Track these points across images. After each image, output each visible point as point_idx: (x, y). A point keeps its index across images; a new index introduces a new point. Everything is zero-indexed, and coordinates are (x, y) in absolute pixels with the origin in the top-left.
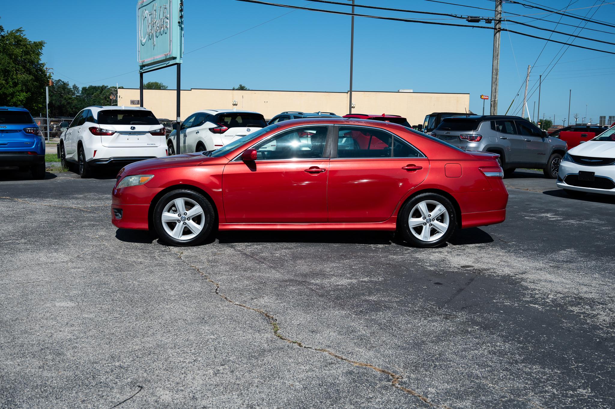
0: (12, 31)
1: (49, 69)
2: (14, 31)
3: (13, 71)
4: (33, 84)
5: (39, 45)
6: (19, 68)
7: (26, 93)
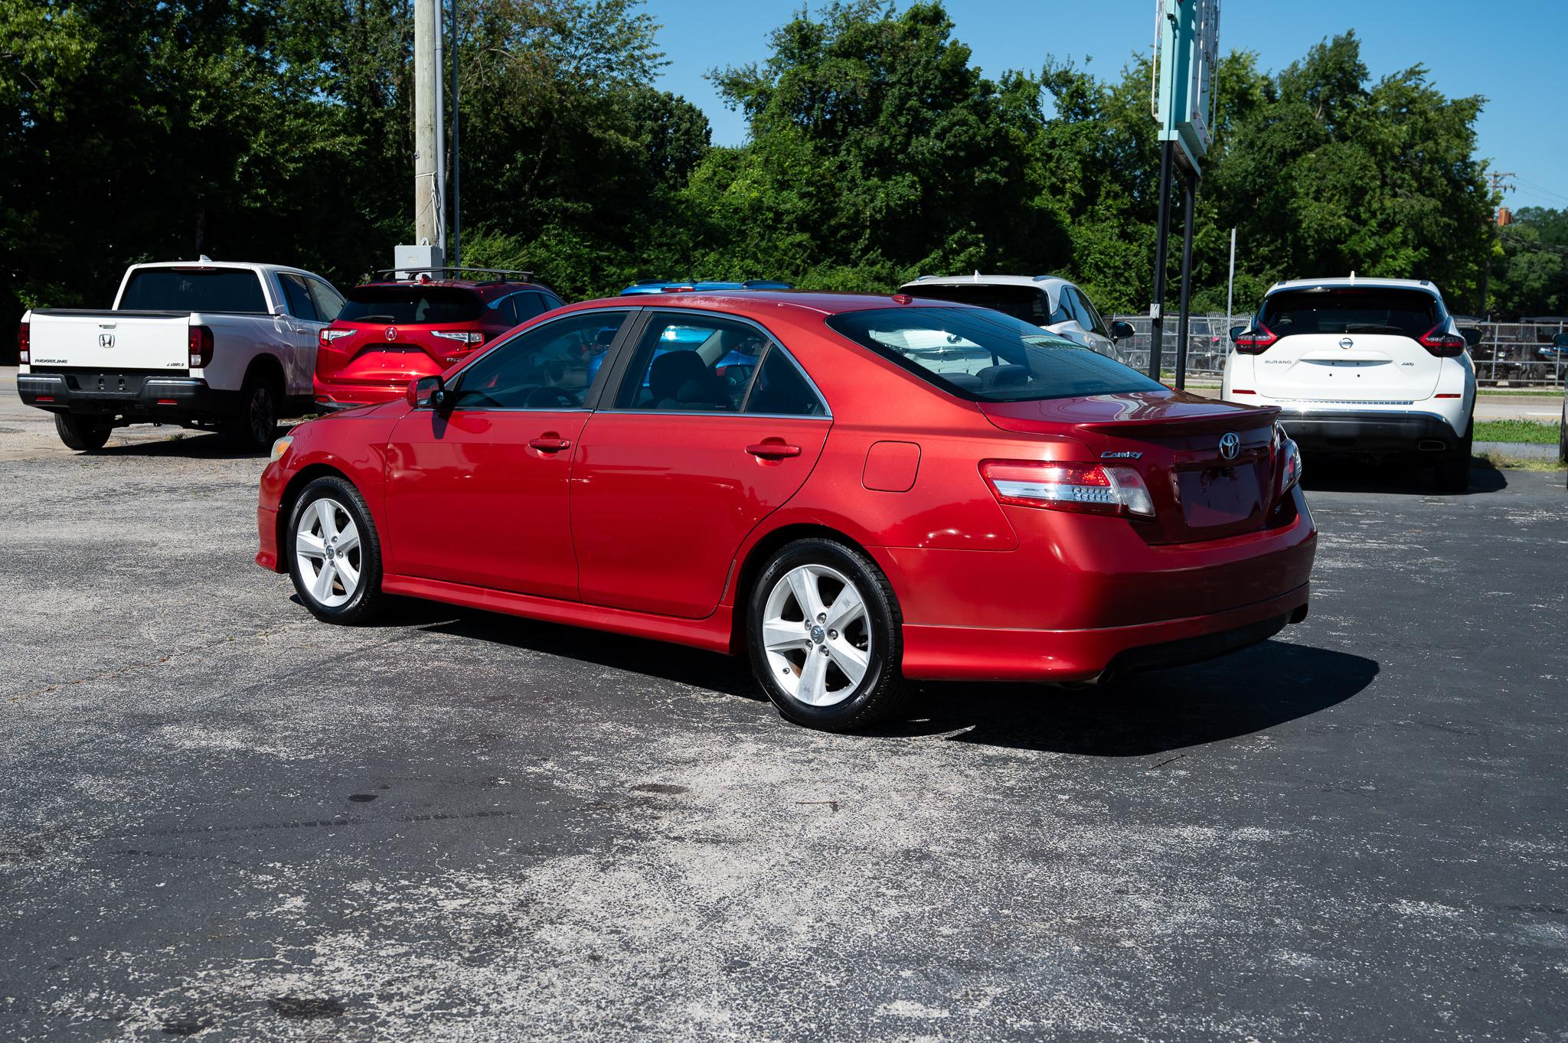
0: (1394, 76)
1: (1504, 176)
2: (1399, 77)
3: (1374, 190)
4: (1437, 224)
5: (1469, 108)
6: (1404, 179)
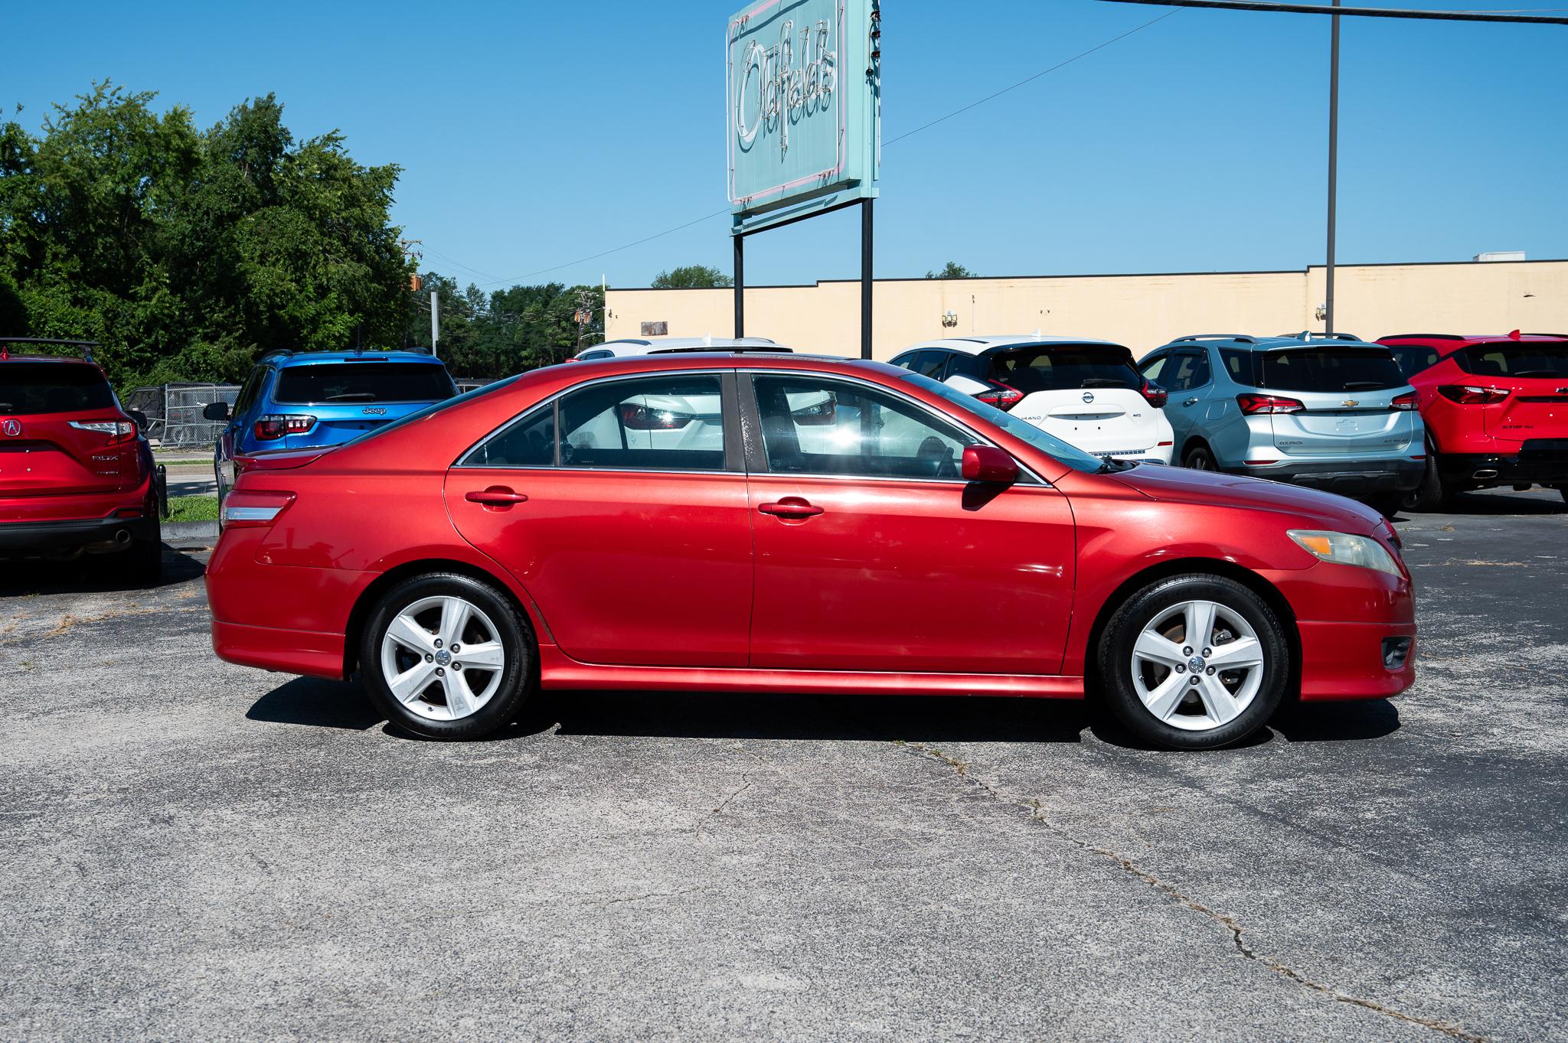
0: (313, 141)
1: (411, 243)
2: (318, 142)
3: (318, 255)
4: (368, 290)
5: (385, 177)
6: (331, 244)
7: (351, 314)
